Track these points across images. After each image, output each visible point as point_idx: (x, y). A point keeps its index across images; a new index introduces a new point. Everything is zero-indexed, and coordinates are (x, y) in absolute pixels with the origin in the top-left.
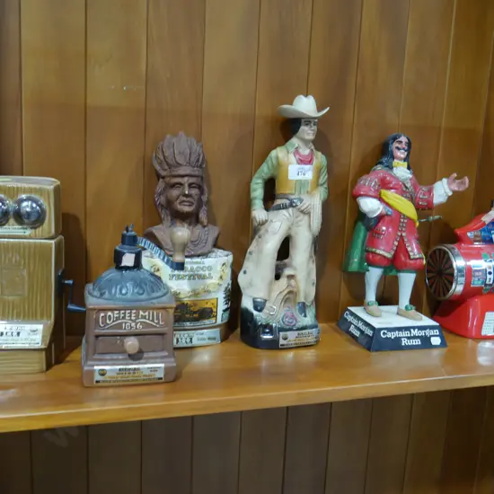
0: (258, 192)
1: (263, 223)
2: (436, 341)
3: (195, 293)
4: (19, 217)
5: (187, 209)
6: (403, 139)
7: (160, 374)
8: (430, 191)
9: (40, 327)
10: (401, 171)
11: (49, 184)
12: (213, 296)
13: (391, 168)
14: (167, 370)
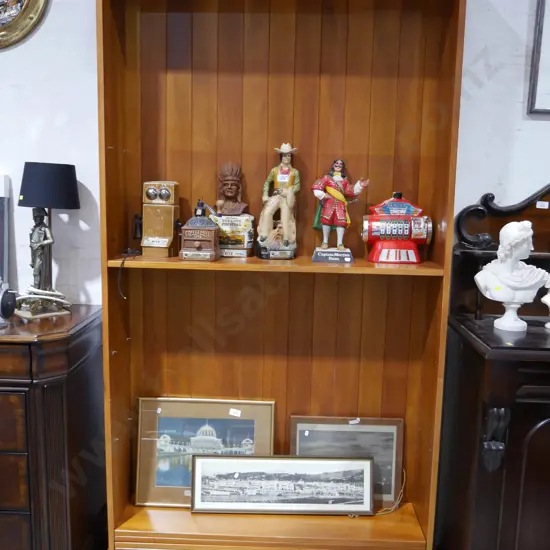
0: (266, 188)
1: (266, 202)
2: (348, 260)
3: (233, 232)
4: (161, 197)
5: (230, 194)
6: (339, 162)
7: (208, 257)
8: (352, 188)
9: (167, 240)
10: (338, 177)
11: (172, 184)
12: (242, 234)
13: (332, 176)
14: (211, 256)
